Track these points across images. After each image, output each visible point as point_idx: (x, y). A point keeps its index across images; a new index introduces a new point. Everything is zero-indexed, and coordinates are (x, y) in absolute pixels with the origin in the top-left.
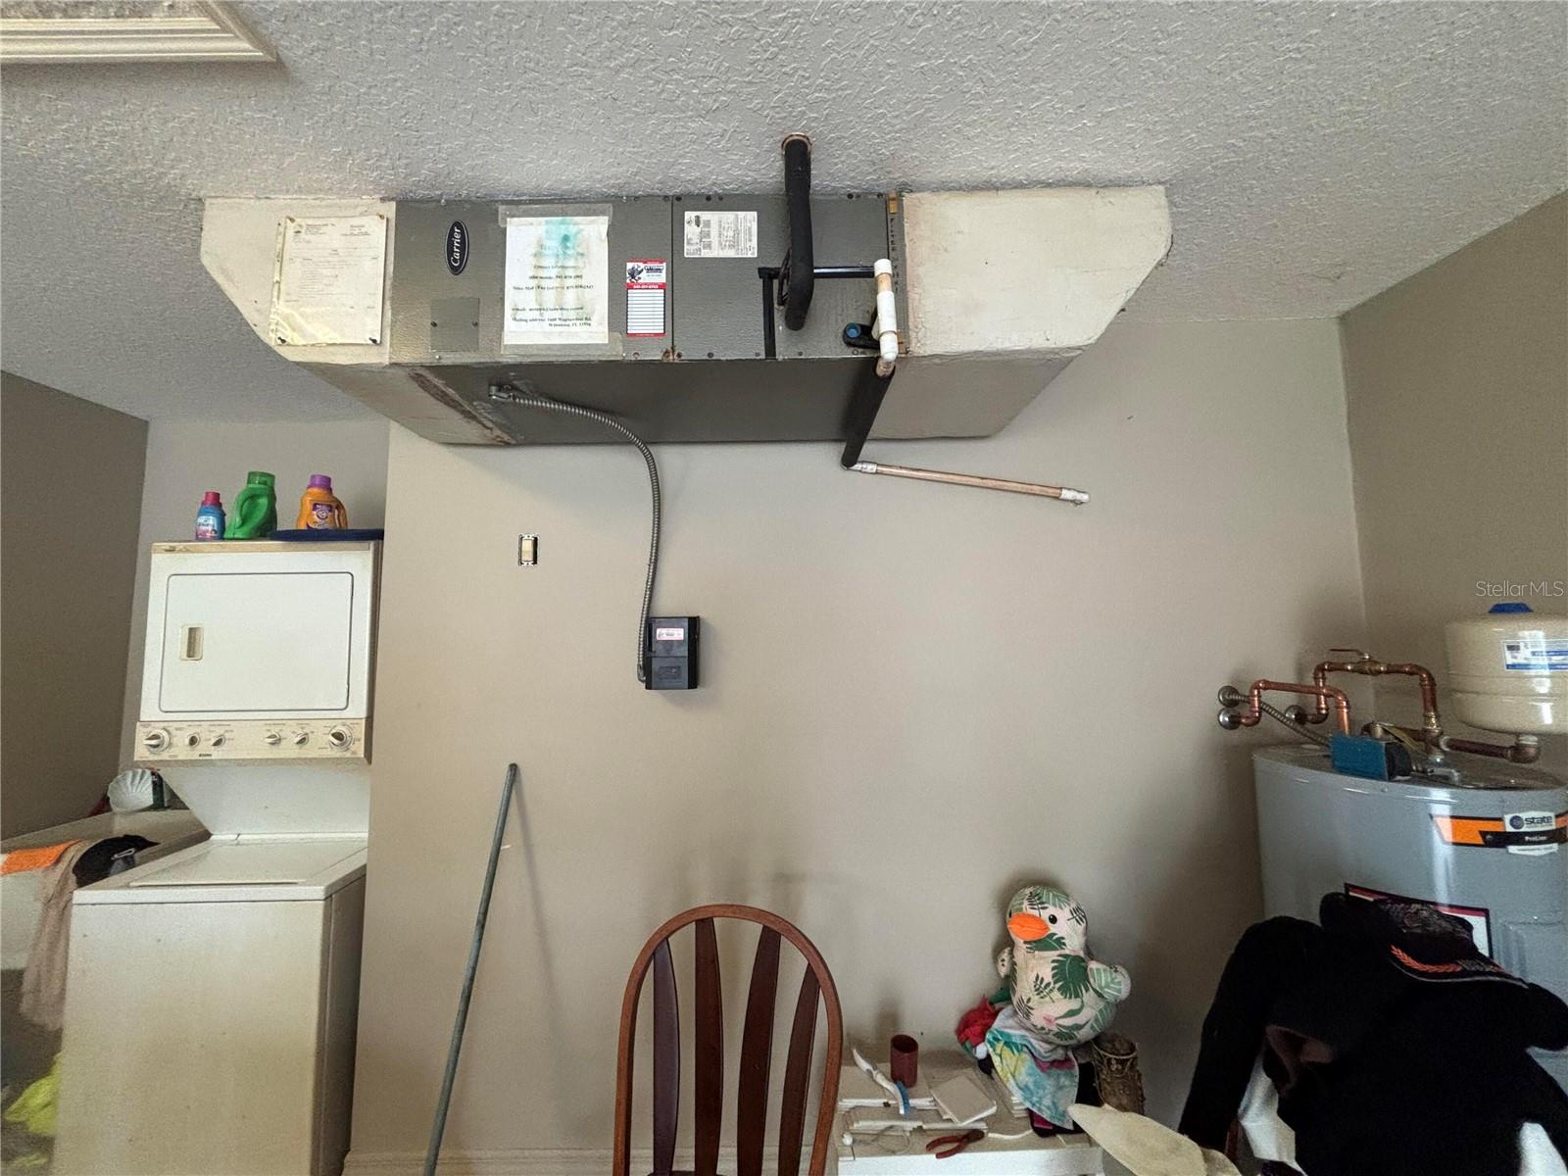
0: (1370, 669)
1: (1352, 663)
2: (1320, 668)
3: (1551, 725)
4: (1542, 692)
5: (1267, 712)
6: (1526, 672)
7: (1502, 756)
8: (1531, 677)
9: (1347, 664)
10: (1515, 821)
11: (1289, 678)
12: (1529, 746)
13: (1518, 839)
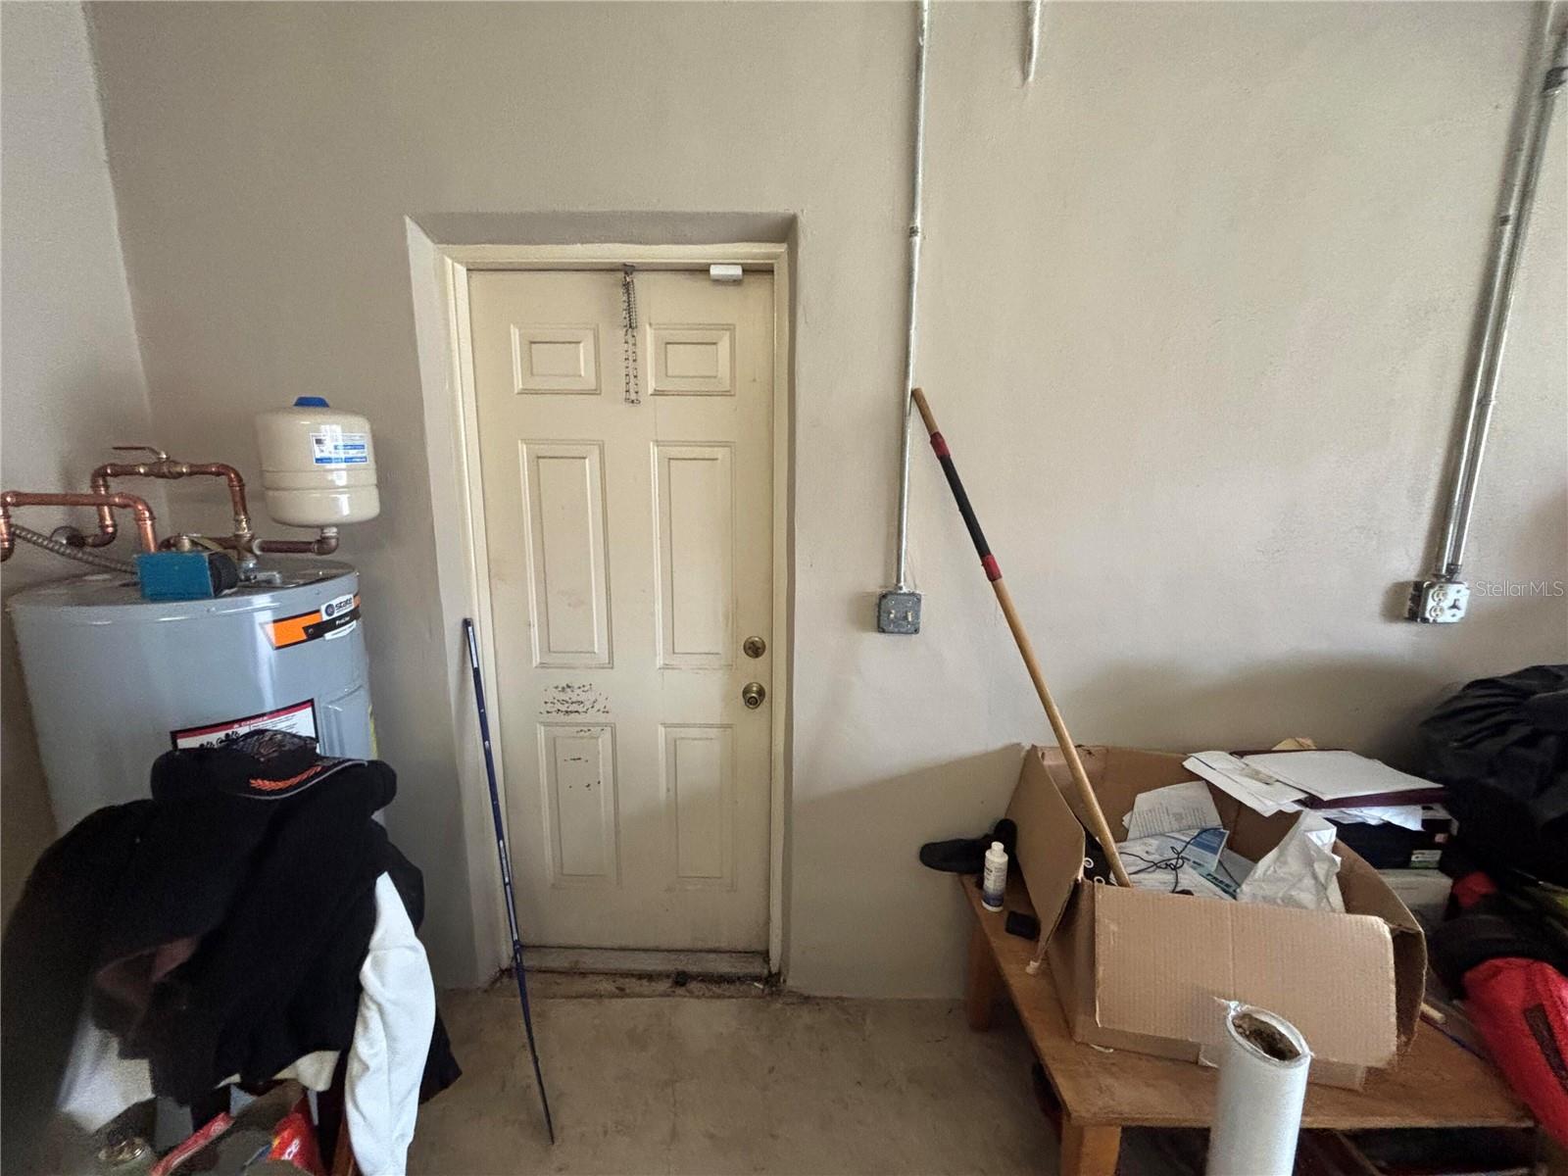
0: (169, 472)
1: (144, 464)
2: (100, 474)
3: (348, 515)
4: (341, 484)
5: (24, 539)
6: (328, 466)
7: (310, 551)
8: (332, 471)
9: (138, 466)
10: (330, 609)
11: (53, 488)
12: (332, 538)
13: (331, 625)
